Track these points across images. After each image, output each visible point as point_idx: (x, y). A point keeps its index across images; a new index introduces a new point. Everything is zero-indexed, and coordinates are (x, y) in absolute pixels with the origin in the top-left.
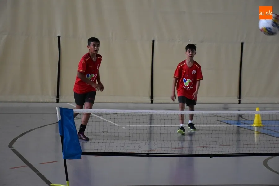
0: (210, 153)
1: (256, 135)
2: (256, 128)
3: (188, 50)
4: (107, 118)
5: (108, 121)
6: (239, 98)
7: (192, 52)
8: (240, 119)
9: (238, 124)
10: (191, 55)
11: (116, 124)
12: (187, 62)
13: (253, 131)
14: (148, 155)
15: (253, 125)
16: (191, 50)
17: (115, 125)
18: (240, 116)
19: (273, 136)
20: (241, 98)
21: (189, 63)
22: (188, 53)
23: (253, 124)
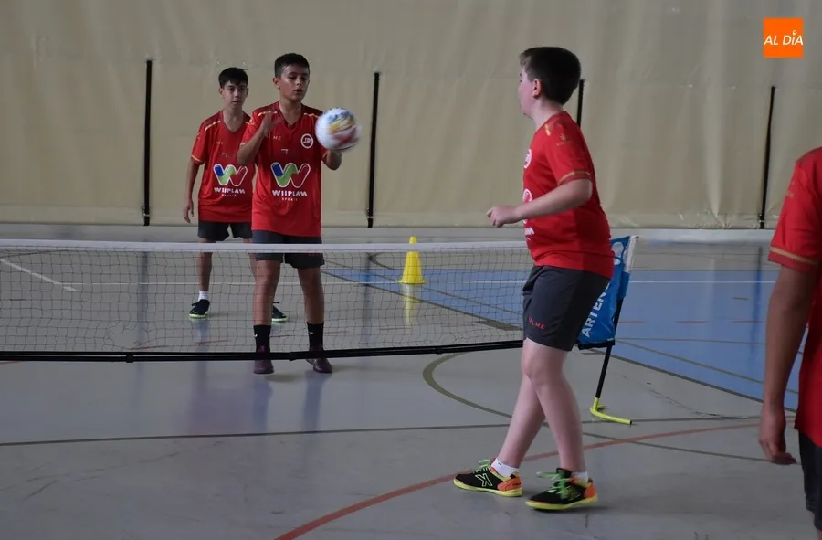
0: (287, 350)
1: (408, 306)
2: (407, 290)
3: (229, 84)
4: (21, 264)
5: (24, 270)
6: (370, 212)
7: (239, 91)
8: (373, 266)
9: (367, 277)
10: (238, 97)
11: (45, 278)
12: (226, 119)
13: (400, 294)
14: (129, 357)
15: (400, 281)
16: (237, 84)
17: (42, 282)
18: (371, 258)
19: (443, 307)
20: (374, 214)
21: (231, 120)
22: (227, 92)
23: (400, 276)
